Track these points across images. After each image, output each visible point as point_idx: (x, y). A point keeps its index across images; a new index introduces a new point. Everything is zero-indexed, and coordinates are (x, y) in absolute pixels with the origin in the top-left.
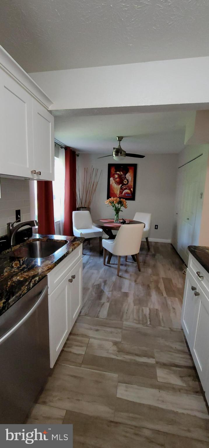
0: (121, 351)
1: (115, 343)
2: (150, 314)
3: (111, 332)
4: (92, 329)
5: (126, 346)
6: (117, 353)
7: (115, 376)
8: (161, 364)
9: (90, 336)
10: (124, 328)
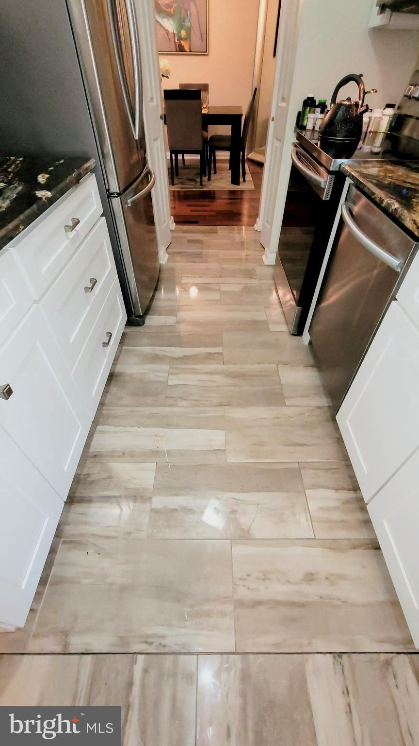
3: (265, 577)
4: (327, 578)
7: (232, 459)
8: (142, 497)
9: (320, 549)
10: (230, 608)
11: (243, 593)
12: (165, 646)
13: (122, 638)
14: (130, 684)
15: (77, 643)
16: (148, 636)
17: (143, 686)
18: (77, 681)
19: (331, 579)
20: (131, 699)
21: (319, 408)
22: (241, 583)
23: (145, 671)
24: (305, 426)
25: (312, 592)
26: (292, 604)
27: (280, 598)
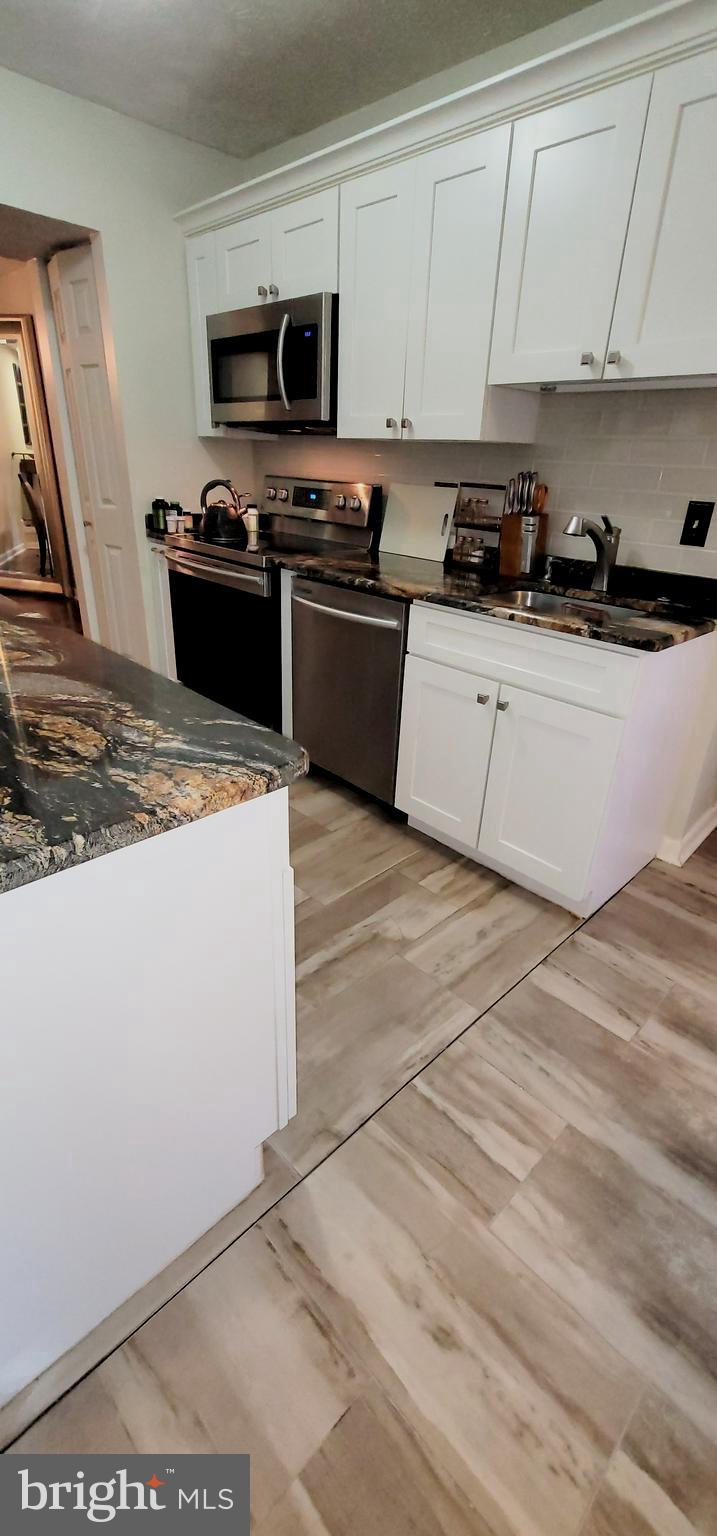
0: (375, 940)
1: (404, 944)
2: (470, 1138)
3: (451, 957)
4: (494, 926)
5: (380, 958)
6: (375, 931)
7: (327, 900)
9: (470, 914)
10: (449, 994)
11: (446, 979)
12: (427, 1056)
13: (384, 1085)
14: (428, 1101)
15: (345, 1125)
16: (405, 1063)
17: (441, 1093)
18: (381, 1144)
19: (497, 924)
20: (440, 1108)
21: (365, 819)
22: (437, 973)
23: (430, 1083)
24: (368, 838)
25: (494, 939)
26: (487, 958)
27: (475, 960)
